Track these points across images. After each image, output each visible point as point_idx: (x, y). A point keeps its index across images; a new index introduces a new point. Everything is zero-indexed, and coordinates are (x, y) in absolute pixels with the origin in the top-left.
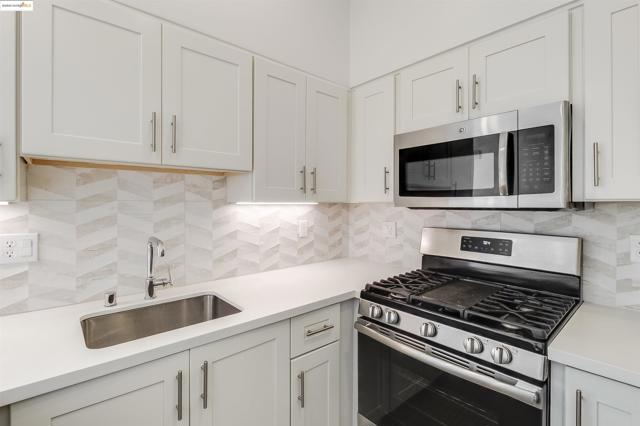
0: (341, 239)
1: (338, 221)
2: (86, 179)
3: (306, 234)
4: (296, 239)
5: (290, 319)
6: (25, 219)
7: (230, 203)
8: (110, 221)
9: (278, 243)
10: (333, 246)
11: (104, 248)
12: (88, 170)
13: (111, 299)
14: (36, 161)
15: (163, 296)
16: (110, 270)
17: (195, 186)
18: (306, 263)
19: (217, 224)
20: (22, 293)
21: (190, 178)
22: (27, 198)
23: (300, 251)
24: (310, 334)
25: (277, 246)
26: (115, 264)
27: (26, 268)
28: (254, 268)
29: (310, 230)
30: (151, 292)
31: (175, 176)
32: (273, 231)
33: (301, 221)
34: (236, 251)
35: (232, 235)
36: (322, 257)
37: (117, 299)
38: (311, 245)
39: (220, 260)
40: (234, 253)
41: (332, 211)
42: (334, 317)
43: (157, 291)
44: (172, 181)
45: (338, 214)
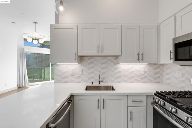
0: (160, 76)
1: (158, 70)
2: (89, 59)
3: (144, 73)
4: (140, 75)
5: (128, 95)
6: (81, 66)
7: (119, 64)
8: (93, 67)
9: (133, 75)
10: (156, 78)
11: (92, 73)
12: (89, 57)
13: (92, 83)
14: (82, 56)
15: (102, 84)
16: (93, 77)
17: (110, 60)
18: (144, 82)
19: (115, 69)
20: (80, 80)
21: (109, 58)
22: (81, 63)
23: (142, 79)
24: (134, 101)
25: (133, 76)
26: (94, 76)
27: (80, 75)
28: (126, 81)
29: (145, 72)
30: (99, 83)
31: (105, 57)
32: (132, 72)
33: (142, 69)
34: (120, 76)
35: (120, 72)
36: (151, 82)
37: (93, 83)
38: (146, 77)
39: (116, 78)
40: (120, 77)
41: (155, 66)
42: (144, 99)
43: (101, 83)
44: (105, 59)
45: (158, 67)
